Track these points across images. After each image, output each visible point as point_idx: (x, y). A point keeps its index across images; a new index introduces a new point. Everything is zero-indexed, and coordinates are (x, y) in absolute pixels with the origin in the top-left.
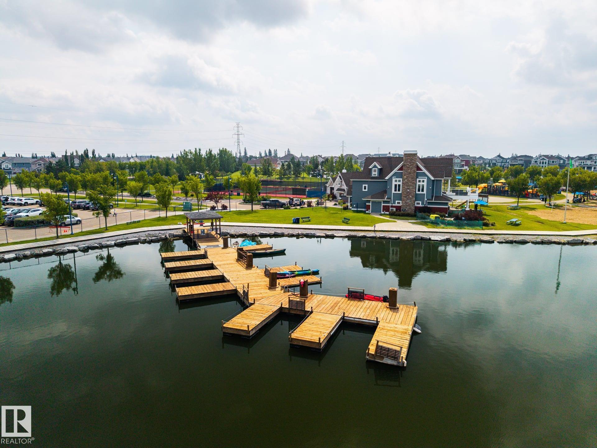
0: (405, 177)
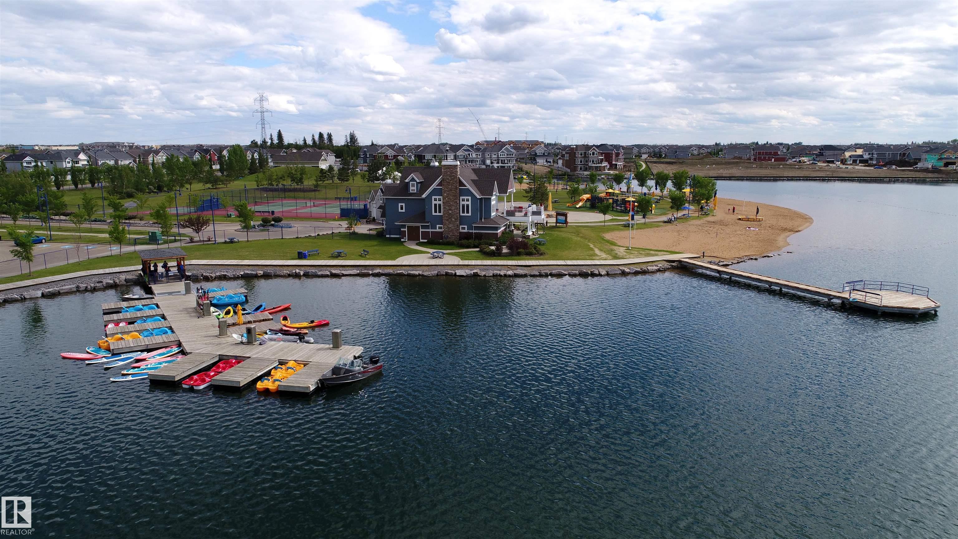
0: (445, 194)
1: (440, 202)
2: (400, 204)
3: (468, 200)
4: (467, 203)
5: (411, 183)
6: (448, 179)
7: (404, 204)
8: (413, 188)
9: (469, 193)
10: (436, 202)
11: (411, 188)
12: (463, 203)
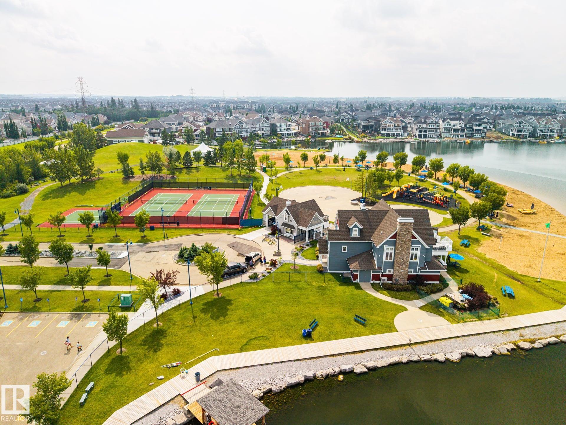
0: (399, 246)
1: (391, 251)
2: (343, 247)
3: (417, 249)
4: (416, 251)
5: (353, 229)
6: (403, 234)
7: (346, 247)
8: (355, 233)
9: (419, 243)
10: (387, 251)
11: (353, 233)
12: (413, 251)
